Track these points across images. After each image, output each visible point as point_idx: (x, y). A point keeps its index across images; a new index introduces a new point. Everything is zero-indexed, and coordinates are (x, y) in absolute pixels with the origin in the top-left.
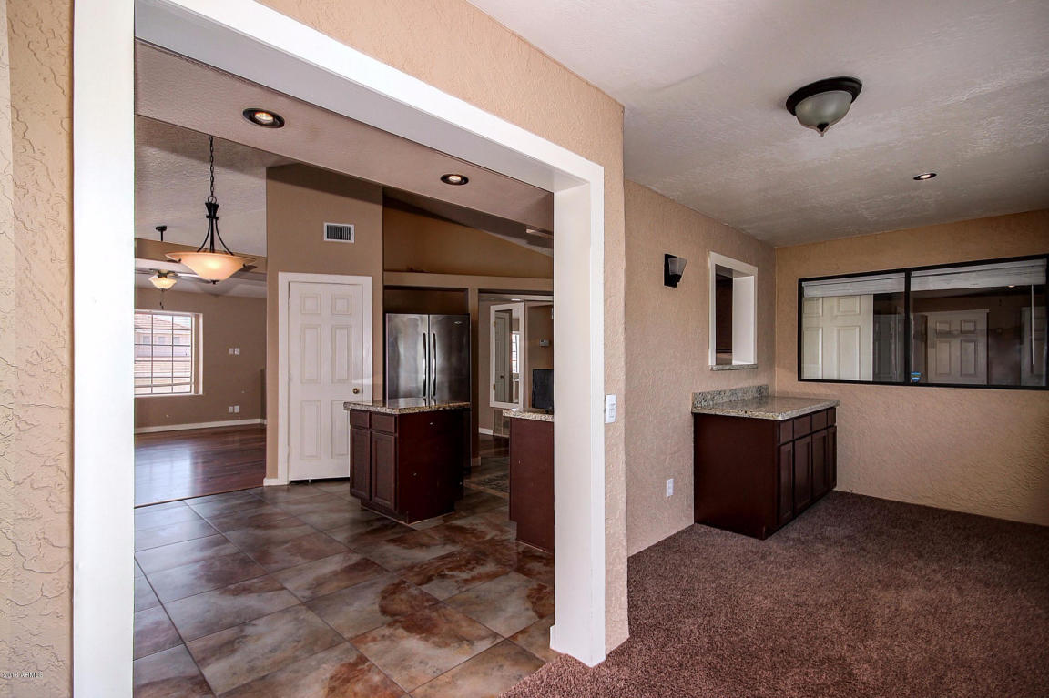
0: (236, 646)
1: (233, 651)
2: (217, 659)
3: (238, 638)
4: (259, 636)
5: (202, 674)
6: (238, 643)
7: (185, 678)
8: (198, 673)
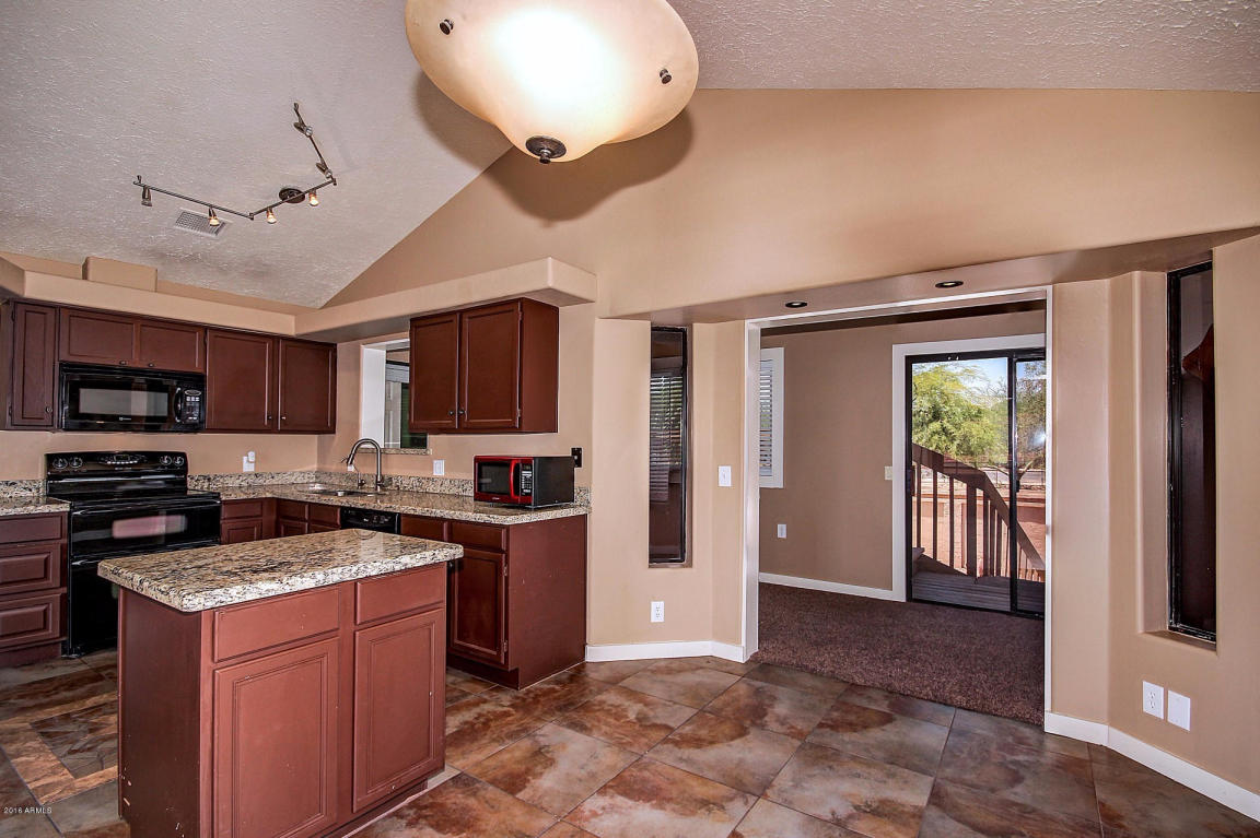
0: (874, 805)
1: (883, 802)
2: (903, 806)
3: (865, 812)
4: (844, 797)
5: (929, 802)
6: (869, 806)
7: (945, 812)
8: (931, 806)
